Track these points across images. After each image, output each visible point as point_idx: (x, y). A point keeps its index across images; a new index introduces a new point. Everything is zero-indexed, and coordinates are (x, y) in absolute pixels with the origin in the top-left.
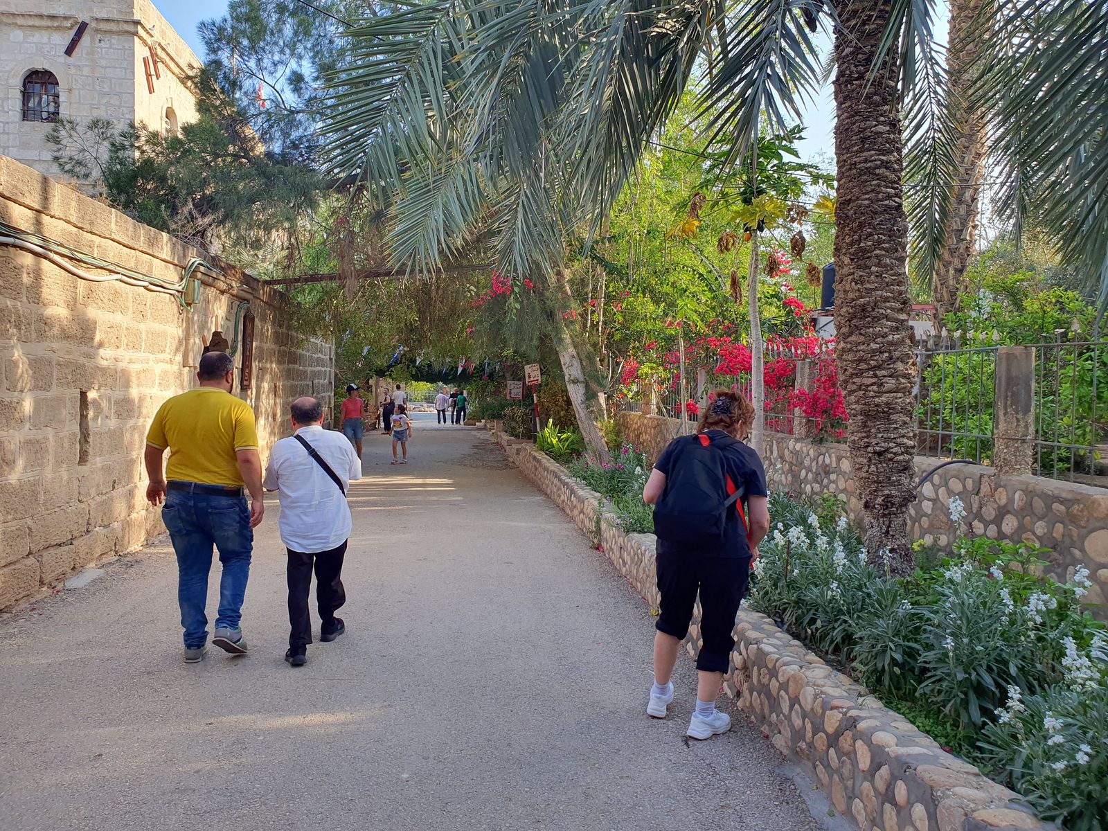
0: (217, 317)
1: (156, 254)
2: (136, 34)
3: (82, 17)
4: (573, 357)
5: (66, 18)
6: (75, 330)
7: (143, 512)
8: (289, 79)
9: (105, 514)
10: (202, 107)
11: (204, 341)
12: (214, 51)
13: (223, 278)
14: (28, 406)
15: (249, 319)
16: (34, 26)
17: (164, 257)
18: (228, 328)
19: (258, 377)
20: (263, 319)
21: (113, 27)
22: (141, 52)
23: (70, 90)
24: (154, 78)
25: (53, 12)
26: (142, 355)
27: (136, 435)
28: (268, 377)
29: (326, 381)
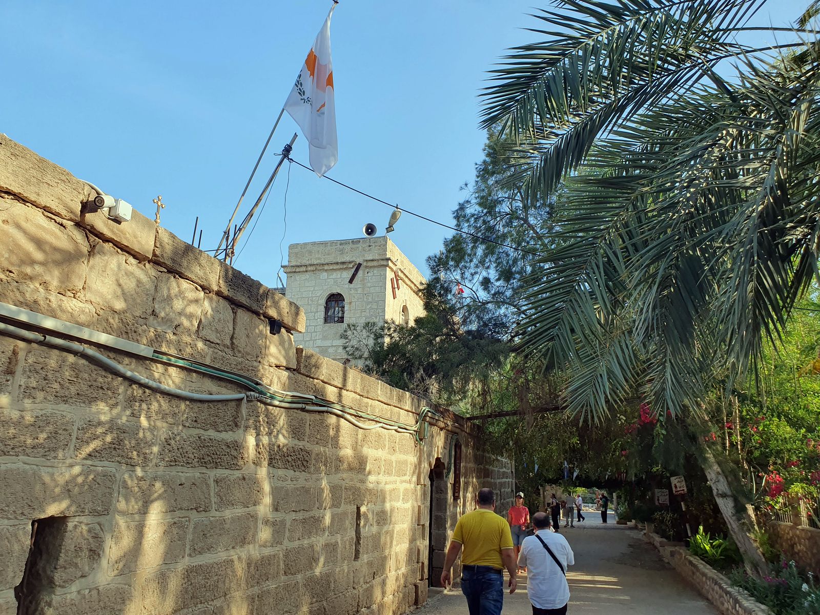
0: (438, 447)
1: (402, 407)
2: (387, 265)
3: (358, 261)
4: (718, 473)
5: (350, 262)
6: (355, 464)
7: (391, 597)
8: (482, 283)
9: (368, 598)
10: (427, 306)
11: (430, 465)
12: (435, 273)
13: (442, 419)
14: (327, 520)
15: (458, 446)
16: (333, 269)
17: (407, 408)
18: (445, 454)
19: (464, 490)
20: (467, 446)
21: (375, 263)
22: (390, 275)
23: (350, 303)
24: (396, 289)
25: (343, 260)
26: (392, 478)
27: (388, 538)
28: (470, 489)
29: (510, 490)
